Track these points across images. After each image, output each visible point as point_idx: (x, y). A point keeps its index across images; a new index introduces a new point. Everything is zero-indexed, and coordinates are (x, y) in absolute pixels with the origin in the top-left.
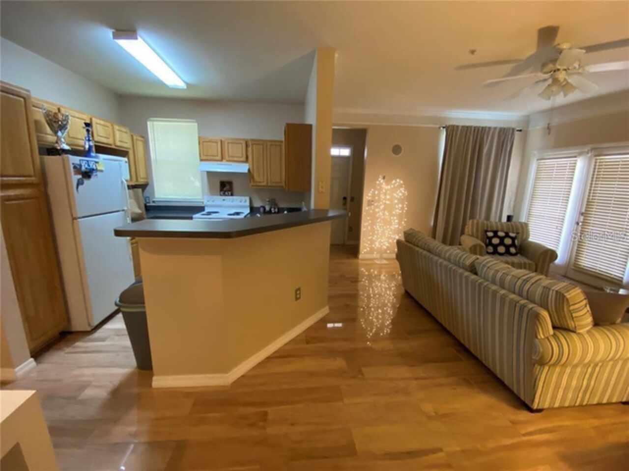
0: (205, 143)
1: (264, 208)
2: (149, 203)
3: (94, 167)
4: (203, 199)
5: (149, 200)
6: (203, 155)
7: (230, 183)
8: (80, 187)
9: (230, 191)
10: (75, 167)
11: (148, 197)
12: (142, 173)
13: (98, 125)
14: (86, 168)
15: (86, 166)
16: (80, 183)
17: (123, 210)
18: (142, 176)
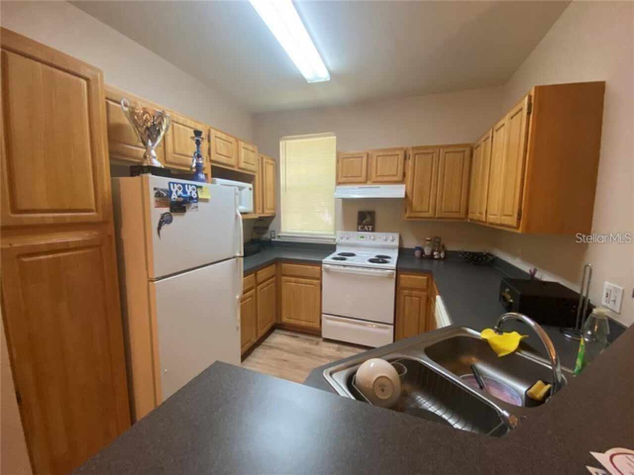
0: (345, 160)
1: (421, 250)
2: (274, 238)
3: (194, 195)
4: (335, 235)
5: (274, 234)
6: (342, 177)
7: (372, 214)
8: (165, 227)
9: (371, 225)
10: (158, 195)
11: (274, 231)
12: (269, 203)
13: (218, 140)
14: (179, 196)
15: (180, 192)
16: (165, 220)
17: (234, 257)
18: (269, 207)
